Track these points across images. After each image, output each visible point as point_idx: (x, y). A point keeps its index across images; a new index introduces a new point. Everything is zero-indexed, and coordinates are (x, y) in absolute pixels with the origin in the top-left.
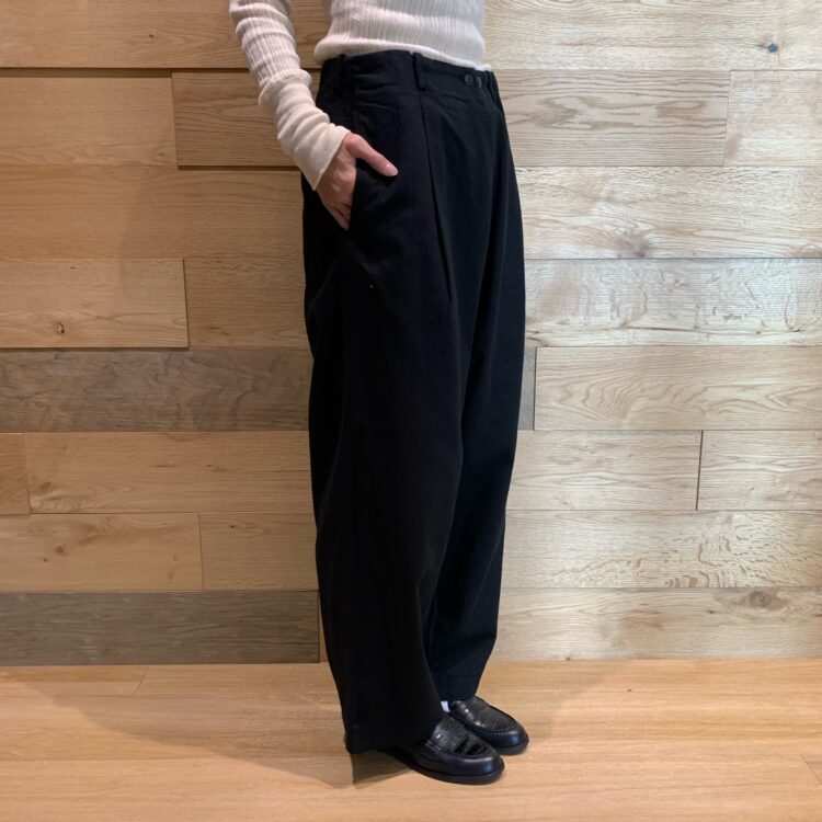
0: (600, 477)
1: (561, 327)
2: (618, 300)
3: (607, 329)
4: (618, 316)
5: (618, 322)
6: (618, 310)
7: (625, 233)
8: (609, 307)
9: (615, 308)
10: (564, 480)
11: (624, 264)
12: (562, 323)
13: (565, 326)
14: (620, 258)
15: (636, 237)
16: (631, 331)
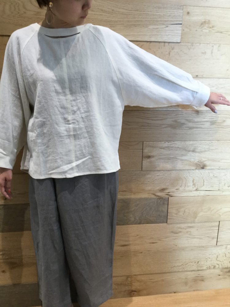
0: (187, 237)
1: (176, 190)
2: (195, 182)
3: (191, 191)
4: (195, 187)
5: (195, 189)
6: (195, 185)
7: (198, 162)
8: (192, 184)
9: (194, 184)
10: (176, 238)
11: (197, 171)
12: (177, 189)
13: (178, 191)
14: (196, 169)
15: (201, 163)
16: (199, 191)
